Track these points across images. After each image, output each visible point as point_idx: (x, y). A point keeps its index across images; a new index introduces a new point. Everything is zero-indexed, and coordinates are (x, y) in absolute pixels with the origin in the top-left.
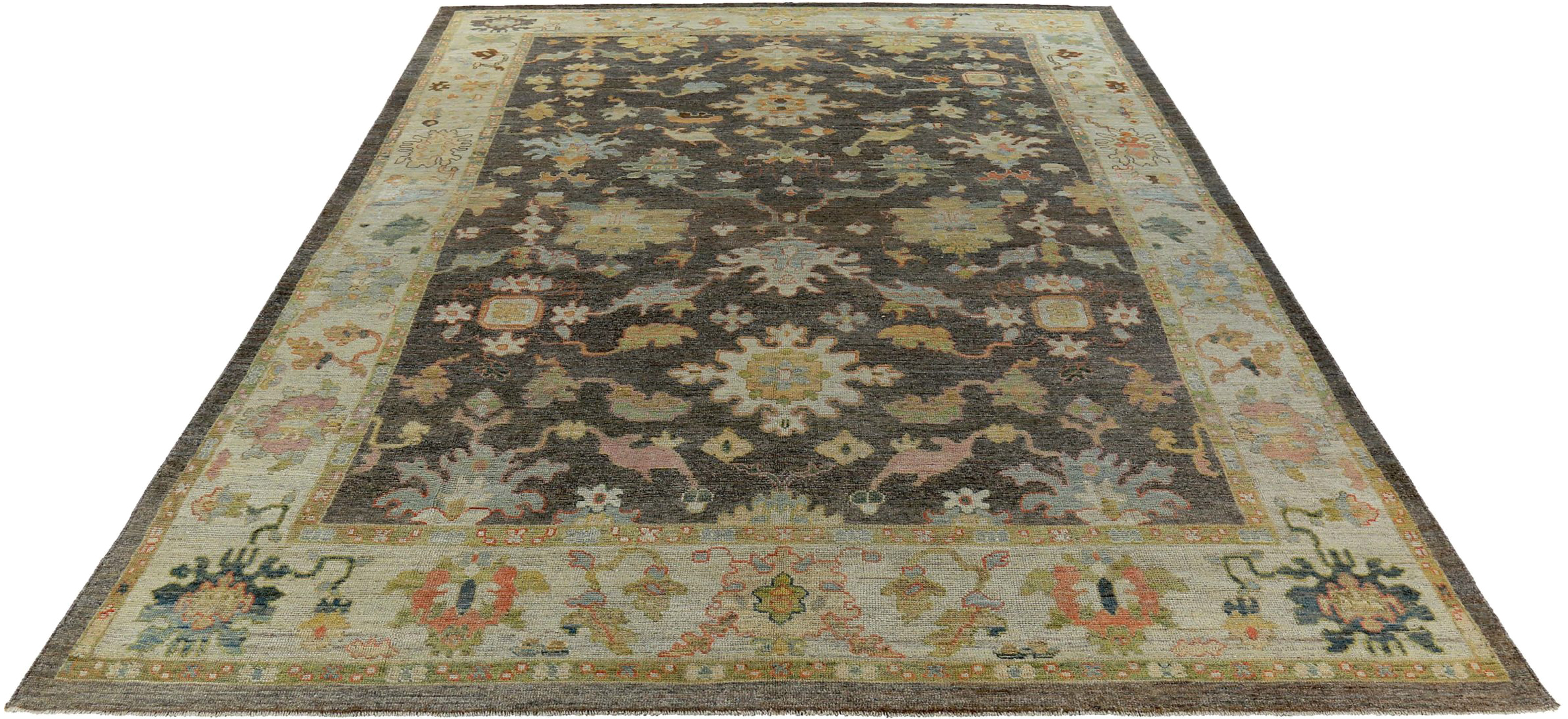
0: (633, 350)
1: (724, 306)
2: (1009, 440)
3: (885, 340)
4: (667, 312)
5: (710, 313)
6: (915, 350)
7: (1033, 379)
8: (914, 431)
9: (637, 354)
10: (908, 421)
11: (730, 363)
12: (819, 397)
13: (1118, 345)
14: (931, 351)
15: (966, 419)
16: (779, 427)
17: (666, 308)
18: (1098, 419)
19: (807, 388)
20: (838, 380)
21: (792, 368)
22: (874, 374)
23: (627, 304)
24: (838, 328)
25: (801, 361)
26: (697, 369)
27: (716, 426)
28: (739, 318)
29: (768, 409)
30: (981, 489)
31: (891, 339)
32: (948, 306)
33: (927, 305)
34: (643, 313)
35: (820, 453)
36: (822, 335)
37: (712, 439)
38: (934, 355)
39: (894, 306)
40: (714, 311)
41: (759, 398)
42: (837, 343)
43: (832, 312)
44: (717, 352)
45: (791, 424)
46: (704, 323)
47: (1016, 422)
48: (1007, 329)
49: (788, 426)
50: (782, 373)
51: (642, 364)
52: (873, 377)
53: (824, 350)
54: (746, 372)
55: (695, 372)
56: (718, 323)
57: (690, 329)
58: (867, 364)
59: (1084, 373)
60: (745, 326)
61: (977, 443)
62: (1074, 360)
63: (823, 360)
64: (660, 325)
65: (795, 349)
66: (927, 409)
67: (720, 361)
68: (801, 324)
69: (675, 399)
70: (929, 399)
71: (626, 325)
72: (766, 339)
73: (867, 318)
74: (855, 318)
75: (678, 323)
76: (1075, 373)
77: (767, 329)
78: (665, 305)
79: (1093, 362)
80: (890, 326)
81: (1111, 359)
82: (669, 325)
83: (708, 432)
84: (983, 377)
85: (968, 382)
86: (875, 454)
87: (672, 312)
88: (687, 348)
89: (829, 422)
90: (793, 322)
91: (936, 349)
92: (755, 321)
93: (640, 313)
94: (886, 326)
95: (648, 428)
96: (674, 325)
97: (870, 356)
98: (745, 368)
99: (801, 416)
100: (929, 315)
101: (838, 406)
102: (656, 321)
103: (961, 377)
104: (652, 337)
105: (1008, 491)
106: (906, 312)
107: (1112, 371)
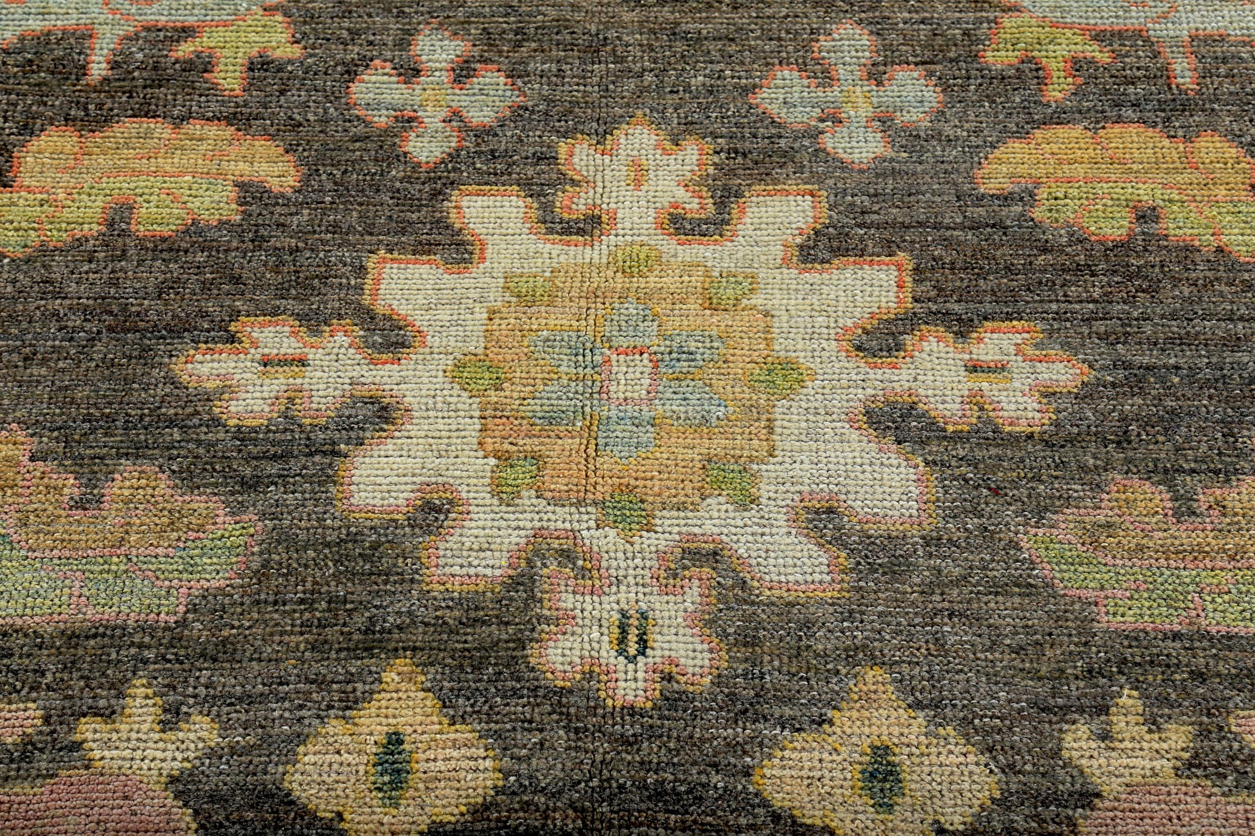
0: (44, 250)
1: (404, 42)
3: (1007, 199)
4: (188, 66)
5: (351, 72)
6: (1123, 246)
8: (1155, 677)
9: (58, 270)
10: (1129, 621)
11: (420, 319)
12: (765, 490)
14: (1189, 249)
16: (608, 655)
17: (185, 50)
19: (718, 445)
20: (837, 403)
21: (657, 345)
22: (974, 368)
23: (36, 25)
24: (828, 142)
25: (693, 306)
26: (290, 346)
27: (353, 651)
28: (460, 99)
29: (566, 556)
31: (1028, 197)
32: (1235, 32)
33: (1156, 30)
34: (98, 69)
35: (778, 800)
36: (765, 177)
37: (334, 726)
38: (1201, 272)
39: (1029, 35)
40: (366, 62)
41: (528, 497)
42: (825, 216)
43: (803, 67)
44: (371, 263)
45: (656, 639)
46: (324, 121)
49: (643, 644)
50: (619, 366)
51: (76, 321)
52: (968, 384)
53: (778, 251)
54: (482, 362)
55: (284, 362)
56: (382, 119)
57: (271, 148)
58: (943, 317)
60: (483, 133)
63: (777, 301)
64: (161, 130)
65: (668, 245)
66: (1199, 553)
67: (380, 309)
68: (689, 126)
69: (199, 503)
70: (1203, 500)
71: (27, 129)
72: (560, 199)
73: (933, 96)
74: (890, 93)
75: (230, 119)
77: (563, 149)
78: (186, 32)
80: (1021, 133)
82: (195, 127)
83: (320, 682)
86: (1003, 803)
87: (207, 67)
88: (259, 241)
89: (807, 625)
90: (658, 121)
91: (1207, 241)
92: (519, 113)
93: (83, 70)
94: (1006, 135)
95: (70, 666)
96: (213, 130)
97: (955, 282)
98: (476, 345)
99: (693, 595)
100: (1165, 73)
101: (839, 541)
102: (145, 112)
104: (123, 185)
106: (1077, 65)
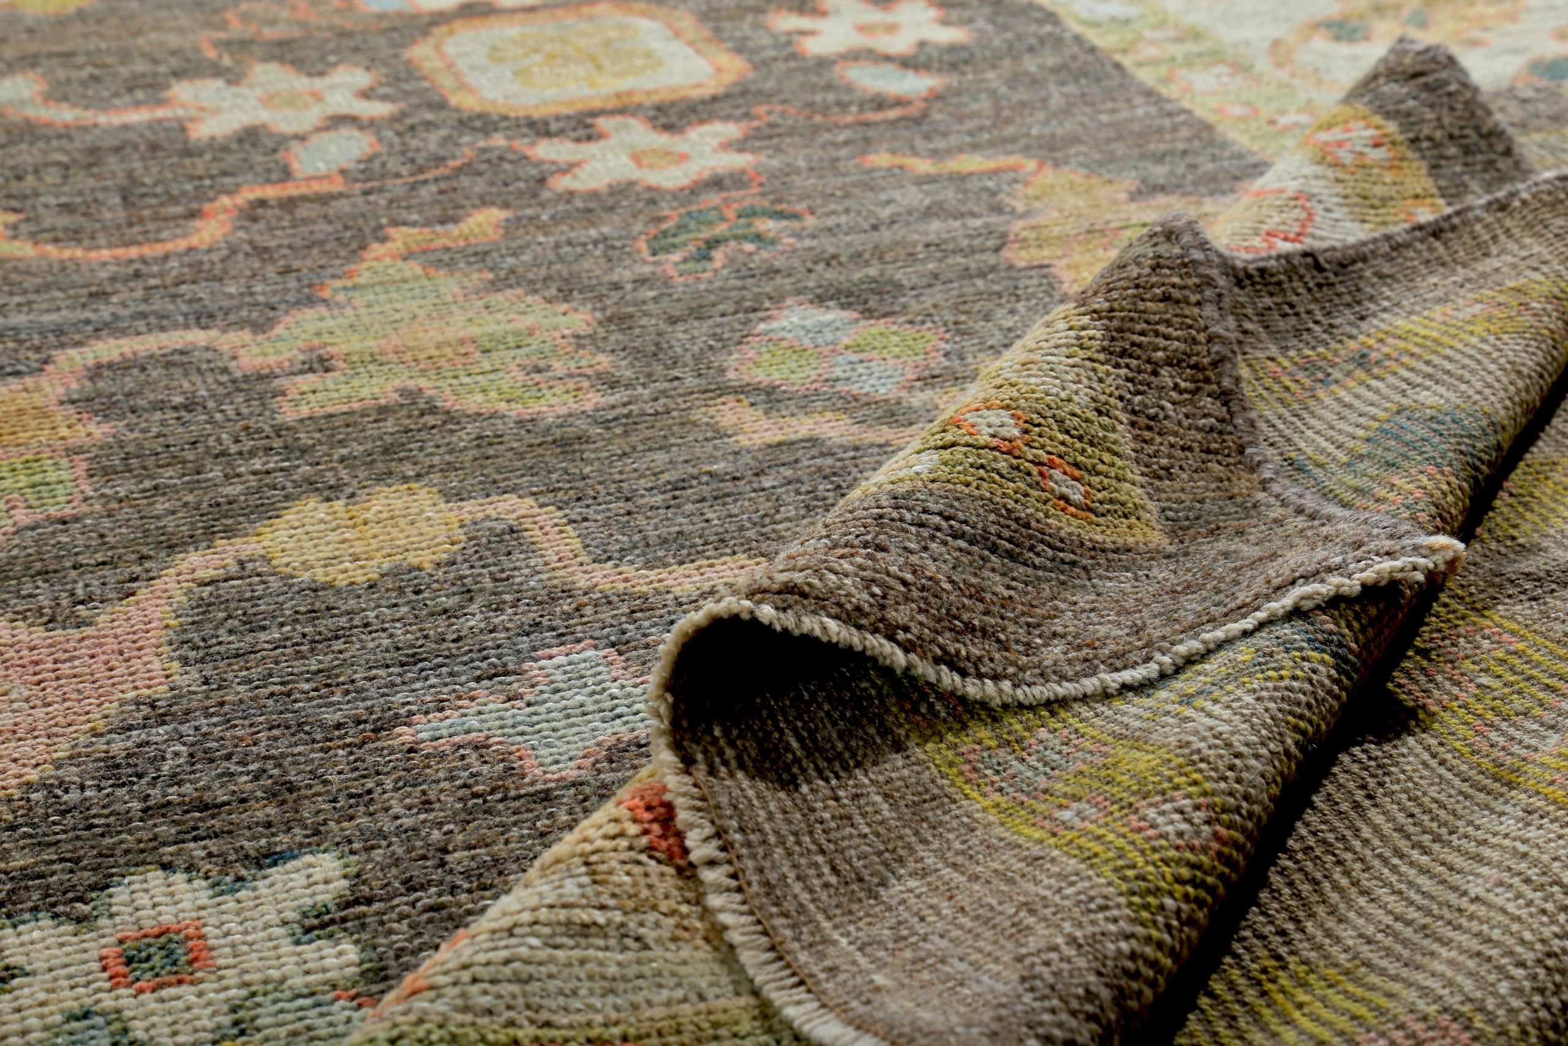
2: (426, 559)
7: (495, 286)
13: (893, 114)
15: (112, 506)
18: (930, 380)
30: (267, 859)
47: (449, 468)
48: (301, 138)
59: (768, 226)
61: (204, 606)
62: (695, 189)
76: (721, 229)
79: (798, 181)
81: (881, 159)
84: (203, 318)
85: (109, 349)
103: (62, 336)
105: (482, 826)
107: (913, 197)
